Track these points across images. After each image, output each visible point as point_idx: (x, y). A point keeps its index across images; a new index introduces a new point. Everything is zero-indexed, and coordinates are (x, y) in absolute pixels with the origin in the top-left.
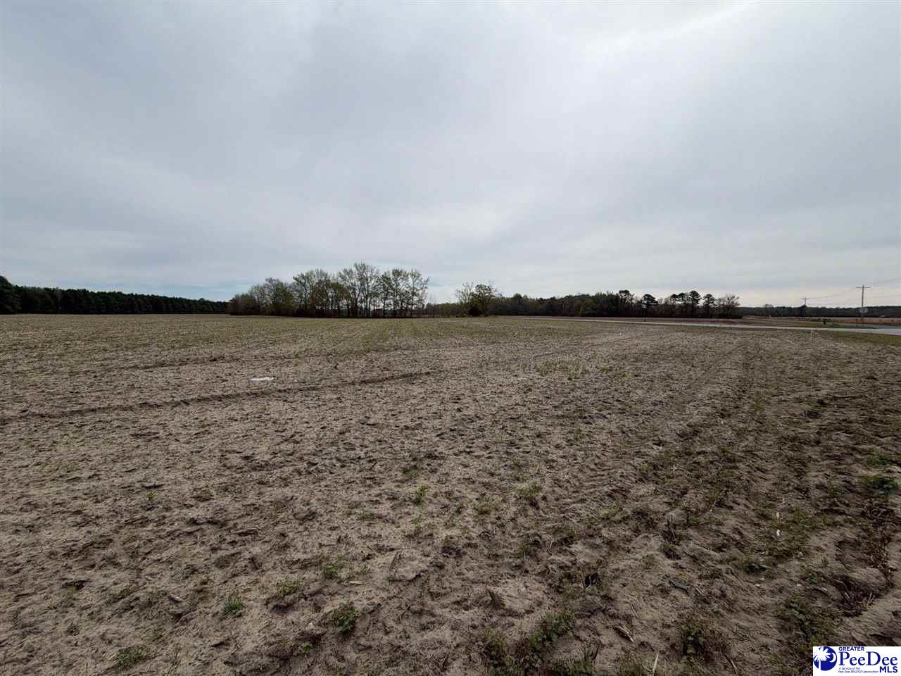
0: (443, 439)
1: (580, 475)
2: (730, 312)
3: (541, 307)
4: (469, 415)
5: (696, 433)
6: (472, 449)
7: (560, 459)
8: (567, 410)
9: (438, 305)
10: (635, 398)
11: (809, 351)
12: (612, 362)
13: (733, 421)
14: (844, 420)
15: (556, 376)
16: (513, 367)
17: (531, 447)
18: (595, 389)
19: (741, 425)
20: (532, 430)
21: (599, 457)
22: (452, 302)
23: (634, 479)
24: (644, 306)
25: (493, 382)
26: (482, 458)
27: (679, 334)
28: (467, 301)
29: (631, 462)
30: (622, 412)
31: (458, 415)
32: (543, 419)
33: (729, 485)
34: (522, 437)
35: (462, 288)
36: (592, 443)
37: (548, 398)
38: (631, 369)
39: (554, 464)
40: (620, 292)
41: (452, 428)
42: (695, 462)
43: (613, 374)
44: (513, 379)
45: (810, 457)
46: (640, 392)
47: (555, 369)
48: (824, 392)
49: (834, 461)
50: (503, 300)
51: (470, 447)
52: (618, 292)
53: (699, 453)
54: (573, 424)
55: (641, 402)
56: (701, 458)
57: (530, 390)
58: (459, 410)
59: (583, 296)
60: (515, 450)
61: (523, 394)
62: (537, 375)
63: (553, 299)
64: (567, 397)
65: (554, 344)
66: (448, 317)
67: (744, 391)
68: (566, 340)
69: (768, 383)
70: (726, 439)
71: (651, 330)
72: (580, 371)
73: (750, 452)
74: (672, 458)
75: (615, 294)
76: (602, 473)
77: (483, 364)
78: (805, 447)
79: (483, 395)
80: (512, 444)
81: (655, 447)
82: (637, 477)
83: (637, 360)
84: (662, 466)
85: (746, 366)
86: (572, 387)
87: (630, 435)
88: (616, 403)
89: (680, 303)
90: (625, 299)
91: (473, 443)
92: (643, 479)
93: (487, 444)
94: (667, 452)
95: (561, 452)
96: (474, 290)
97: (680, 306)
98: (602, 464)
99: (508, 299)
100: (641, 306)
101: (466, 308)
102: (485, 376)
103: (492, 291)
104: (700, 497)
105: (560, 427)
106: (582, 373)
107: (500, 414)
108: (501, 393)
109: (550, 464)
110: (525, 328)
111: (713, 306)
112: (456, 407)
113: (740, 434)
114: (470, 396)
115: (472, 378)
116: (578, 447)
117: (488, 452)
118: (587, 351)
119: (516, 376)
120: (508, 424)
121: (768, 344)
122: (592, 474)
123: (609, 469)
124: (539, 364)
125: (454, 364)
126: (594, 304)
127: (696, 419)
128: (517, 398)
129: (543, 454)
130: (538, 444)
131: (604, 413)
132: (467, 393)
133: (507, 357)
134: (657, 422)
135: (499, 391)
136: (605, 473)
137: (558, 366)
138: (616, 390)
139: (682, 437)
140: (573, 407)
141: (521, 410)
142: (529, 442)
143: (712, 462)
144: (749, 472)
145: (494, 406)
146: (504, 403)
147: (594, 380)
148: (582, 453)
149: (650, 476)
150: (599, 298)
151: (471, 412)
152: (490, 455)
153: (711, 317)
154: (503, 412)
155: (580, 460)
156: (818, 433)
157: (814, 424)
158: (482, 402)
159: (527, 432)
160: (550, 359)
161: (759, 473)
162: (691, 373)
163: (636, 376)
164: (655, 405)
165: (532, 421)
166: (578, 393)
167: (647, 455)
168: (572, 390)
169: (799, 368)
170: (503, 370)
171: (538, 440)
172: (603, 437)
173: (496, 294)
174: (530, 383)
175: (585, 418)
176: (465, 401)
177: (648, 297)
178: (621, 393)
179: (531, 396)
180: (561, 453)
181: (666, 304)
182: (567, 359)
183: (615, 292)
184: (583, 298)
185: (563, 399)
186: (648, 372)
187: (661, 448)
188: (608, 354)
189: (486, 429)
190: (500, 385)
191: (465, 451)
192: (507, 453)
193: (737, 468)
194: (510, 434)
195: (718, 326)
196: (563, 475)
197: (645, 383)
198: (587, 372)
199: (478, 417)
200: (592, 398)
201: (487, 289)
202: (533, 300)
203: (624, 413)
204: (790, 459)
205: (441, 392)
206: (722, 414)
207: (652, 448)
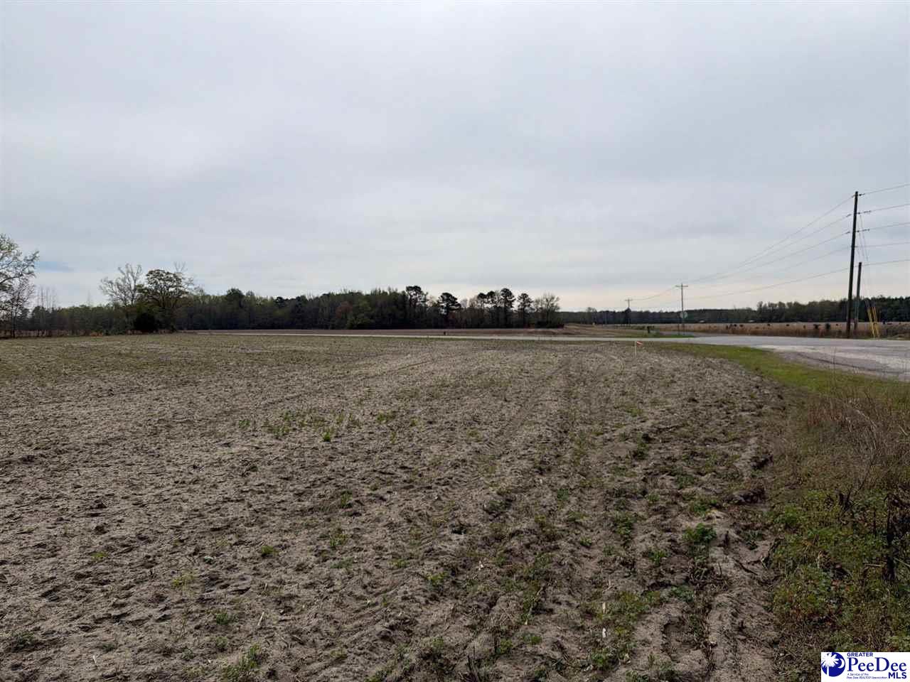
0: (58, 599)
1: (338, 614)
2: (549, 319)
3: (279, 313)
4: (123, 538)
5: (509, 503)
6: (124, 610)
7: (304, 592)
8: (320, 496)
9: (61, 311)
10: (429, 459)
11: (634, 369)
12: (396, 402)
13: (554, 477)
14: (669, 458)
15: (302, 436)
16: (221, 429)
17: (250, 578)
18: (368, 452)
19: (563, 482)
20: (253, 545)
21: (369, 573)
22: (95, 305)
23: (422, 600)
24: (443, 311)
25: (180, 462)
26: (148, 623)
27: (488, 353)
28: (130, 302)
29: (419, 570)
30: (409, 485)
31: (97, 540)
32: (275, 521)
33: (548, 578)
34: (233, 562)
35: (116, 276)
36: (360, 550)
37: (287, 479)
38: (423, 412)
39: (293, 603)
40: (409, 289)
41: (81, 571)
42: (507, 551)
43: (395, 422)
44: (221, 452)
45: (636, 515)
46: (435, 448)
47: (302, 425)
48: (649, 423)
49: (659, 516)
50: (207, 301)
51: (123, 605)
52: (405, 290)
53: (512, 535)
54: (329, 520)
55: (436, 465)
56: (515, 544)
57: (254, 469)
58: (100, 530)
59: (352, 294)
60: (220, 592)
61: (239, 479)
62: (268, 439)
63: (301, 299)
64: (321, 472)
65: (302, 378)
66: (86, 334)
67: (565, 432)
68: (323, 371)
69: (593, 417)
70: (545, 507)
71: (453, 347)
72: (346, 423)
73: (573, 522)
74: (477, 551)
75: (400, 291)
76: (375, 600)
77: (162, 427)
78: (632, 502)
79: (158, 491)
80: (213, 580)
81: (455, 537)
82: (428, 595)
83: (432, 397)
84: (464, 567)
85: (568, 394)
86: (329, 453)
87: (419, 524)
88: (399, 472)
89: (490, 306)
90: (416, 301)
91: (128, 596)
92: (436, 596)
93: (160, 591)
94: (471, 542)
95: (306, 577)
96: (143, 280)
97: (490, 310)
98: (374, 585)
99: (216, 298)
100: (438, 311)
101: (127, 316)
102: (162, 452)
103: (183, 284)
104: (513, 605)
105: (306, 531)
106: (348, 427)
107: (191, 524)
108: (195, 482)
109: (285, 604)
110: (250, 351)
111: (530, 311)
112: (93, 525)
113: (561, 495)
114: (126, 498)
115: (136, 457)
116: (336, 562)
117: (162, 606)
118: (356, 388)
119: (228, 445)
120: (206, 543)
121: (592, 362)
122: (356, 605)
123: (386, 591)
124: (274, 417)
125: (92, 433)
126: (370, 308)
127: (509, 481)
128: (229, 489)
129: (273, 588)
130: (263, 571)
131: (380, 492)
132: (121, 490)
133: (211, 409)
134: (457, 494)
135: (191, 478)
136: (379, 599)
137: (308, 418)
138: (400, 450)
139: (490, 513)
140: (330, 489)
141: (233, 511)
142: (246, 569)
143: (528, 546)
144: (572, 552)
145: (181, 510)
146: (198, 501)
147: (366, 436)
148: (342, 571)
149: (446, 587)
150: (376, 298)
151: (128, 532)
152: (167, 612)
153: (529, 326)
154: (198, 520)
155: (338, 584)
156: (644, 480)
157: (640, 468)
158: (155, 507)
159: (243, 552)
160: (294, 406)
161: (583, 551)
162: (504, 411)
163: (431, 423)
164: (456, 466)
165: (253, 528)
166: (340, 463)
167: (444, 553)
168: (331, 459)
169: (624, 394)
170: (203, 435)
171: (264, 562)
172: (378, 535)
173: (190, 289)
174: (255, 455)
175: (350, 506)
176: (115, 509)
177: (448, 297)
178: (408, 454)
179: (255, 480)
180: (306, 579)
181: (472, 308)
182: (323, 403)
183: (401, 289)
184: (352, 297)
185: (312, 478)
186: (446, 415)
187: (462, 537)
188: (390, 390)
189: (159, 560)
190: (195, 467)
191: (109, 617)
192: (201, 600)
193: (557, 548)
194: (210, 562)
195: (536, 338)
196: (307, 621)
197: (443, 433)
198: (355, 423)
199: (142, 539)
200: (363, 468)
201: (170, 280)
202: (265, 300)
203: (412, 487)
204: (616, 522)
205: (58, 497)
206: (540, 469)
207: (450, 540)
